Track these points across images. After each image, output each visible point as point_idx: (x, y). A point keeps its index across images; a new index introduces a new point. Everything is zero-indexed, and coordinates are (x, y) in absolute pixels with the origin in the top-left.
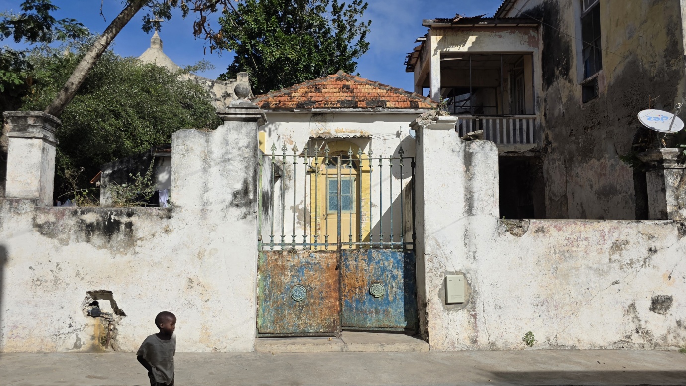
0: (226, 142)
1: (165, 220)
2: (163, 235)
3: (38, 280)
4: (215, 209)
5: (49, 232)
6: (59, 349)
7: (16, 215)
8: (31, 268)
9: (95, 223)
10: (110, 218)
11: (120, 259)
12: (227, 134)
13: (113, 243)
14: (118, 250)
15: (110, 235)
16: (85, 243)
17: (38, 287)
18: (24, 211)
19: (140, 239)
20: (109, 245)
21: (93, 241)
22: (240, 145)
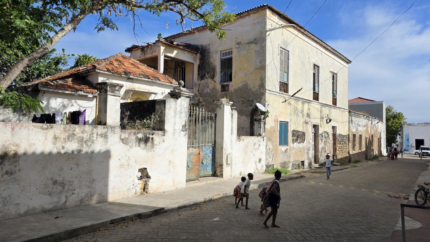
0: (181, 105)
1: (163, 136)
2: (163, 143)
3: (122, 165)
4: (177, 131)
5: (126, 142)
6: (130, 196)
7: (113, 134)
8: (119, 159)
9: (142, 138)
10: (146, 136)
11: (150, 154)
12: (181, 102)
13: (147, 147)
14: (149, 150)
15: (146, 143)
16: (138, 147)
17: (122, 168)
18: (116, 133)
19: (156, 145)
20: (146, 148)
21: (141, 146)
22: (185, 107)
